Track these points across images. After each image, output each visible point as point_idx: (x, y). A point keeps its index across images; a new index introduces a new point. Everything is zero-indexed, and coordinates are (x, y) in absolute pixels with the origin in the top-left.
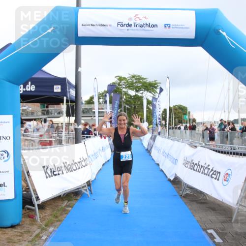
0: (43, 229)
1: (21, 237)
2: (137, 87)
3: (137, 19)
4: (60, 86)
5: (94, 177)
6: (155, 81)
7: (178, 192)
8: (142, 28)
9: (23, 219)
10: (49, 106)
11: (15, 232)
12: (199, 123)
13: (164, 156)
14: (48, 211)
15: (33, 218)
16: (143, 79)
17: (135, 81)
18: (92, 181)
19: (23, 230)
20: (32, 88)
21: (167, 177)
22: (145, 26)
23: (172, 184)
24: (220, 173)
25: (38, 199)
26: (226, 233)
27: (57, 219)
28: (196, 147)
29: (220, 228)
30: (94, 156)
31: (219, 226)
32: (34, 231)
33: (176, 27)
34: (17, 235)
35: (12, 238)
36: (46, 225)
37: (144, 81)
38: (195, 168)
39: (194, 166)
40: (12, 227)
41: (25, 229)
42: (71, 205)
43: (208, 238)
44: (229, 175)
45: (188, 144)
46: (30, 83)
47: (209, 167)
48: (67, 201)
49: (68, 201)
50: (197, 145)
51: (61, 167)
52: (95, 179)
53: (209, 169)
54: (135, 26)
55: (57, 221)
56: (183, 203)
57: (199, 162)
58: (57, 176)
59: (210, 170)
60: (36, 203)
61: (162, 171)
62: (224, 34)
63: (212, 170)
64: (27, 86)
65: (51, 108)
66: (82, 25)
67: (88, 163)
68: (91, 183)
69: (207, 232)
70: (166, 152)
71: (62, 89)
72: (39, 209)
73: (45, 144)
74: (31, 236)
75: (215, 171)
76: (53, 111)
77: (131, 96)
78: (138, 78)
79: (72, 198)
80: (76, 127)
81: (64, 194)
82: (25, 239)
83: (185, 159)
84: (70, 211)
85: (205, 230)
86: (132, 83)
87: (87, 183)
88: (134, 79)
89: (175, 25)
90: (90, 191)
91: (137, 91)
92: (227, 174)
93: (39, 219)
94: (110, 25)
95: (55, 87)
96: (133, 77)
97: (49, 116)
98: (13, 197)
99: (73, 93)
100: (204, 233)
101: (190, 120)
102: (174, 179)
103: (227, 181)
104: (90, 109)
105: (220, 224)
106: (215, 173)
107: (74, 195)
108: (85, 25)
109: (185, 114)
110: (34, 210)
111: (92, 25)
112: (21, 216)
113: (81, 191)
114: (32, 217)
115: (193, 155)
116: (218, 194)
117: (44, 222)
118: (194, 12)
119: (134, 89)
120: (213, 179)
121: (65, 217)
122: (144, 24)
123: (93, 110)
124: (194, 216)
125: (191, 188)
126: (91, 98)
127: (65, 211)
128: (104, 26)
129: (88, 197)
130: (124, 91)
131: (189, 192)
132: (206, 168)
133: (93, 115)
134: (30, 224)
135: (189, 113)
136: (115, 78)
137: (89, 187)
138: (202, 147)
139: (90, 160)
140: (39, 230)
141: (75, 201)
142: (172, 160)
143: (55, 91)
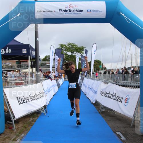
0: (18, 135)
1: (4, 141)
2: (72, 50)
3: (71, 7)
4: (26, 50)
5: (48, 103)
6: (82, 46)
7: (98, 110)
8: (74, 13)
9: (6, 130)
10: (21, 62)
11: (1, 138)
13: (89, 89)
14: (21, 124)
16: (75, 45)
17: (71, 47)
18: (47, 105)
19: (5, 137)
20: (9, 51)
21: (91, 101)
23: (94, 106)
24: (122, 98)
25: (14, 117)
26: (128, 134)
28: (108, 83)
29: (124, 131)
30: (48, 91)
32: (12, 137)
33: (94, 11)
34: (2, 140)
36: (20, 133)
37: (77, 46)
38: (108, 96)
39: (106, 94)
41: (7, 136)
42: (34, 120)
43: (117, 137)
44: (128, 99)
45: (103, 82)
46: (8, 48)
47: (116, 95)
49: (33, 118)
50: (108, 82)
54: (70, 11)
55: (26, 130)
56: (101, 116)
57: (110, 92)
59: (116, 97)
60: (13, 120)
61: (88, 98)
62: (123, 15)
63: (118, 97)
64: (6, 50)
65: (22, 64)
68: (46, 106)
69: (116, 134)
70: (90, 87)
71: (27, 51)
72: (15, 123)
73: (17, 84)
75: (120, 97)
76: (24, 65)
77: (69, 56)
78: (73, 45)
79: (35, 116)
80: (37, 74)
81: (30, 114)
83: (102, 90)
84: (34, 124)
85: (115, 132)
86: (69, 48)
87: (44, 106)
88: (70, 46)
90: (46, 111)
91: (72, 53)
92: (127, 98)
93: (15, 129)
94: (55, 11)
95: (23, 50)
96: (70, 44)
97: (21, 68)
99: (34, 53)
100: (114, 134)
101: (103, 68)
102: (95, 103)
103: (127, 103)
104: (45, 63)
105: (124, 128)
106: (119, 98)
107: (36, 114)
108: (39, 12)
109: (100, 65)
110: (12, 124)
111: (44, 11)
113: (40, 112)
114: (11, 128)
115: (106, 88)
116: (122, 111)
117: (19, 131)
118: (105, 2)
119: (70, 51)
120: (118, 102)
121: (31, 128)
122: (75, 10)
123: (47, 64)
124: (108, 124)
125: (106, 108)
126: (46, 57)
127: (31, 124)
128: (51, 11)
129: (45, 115)
130: (64, 53)
131: (104, 110)
132: (114, 95)
133: (47, 67)
134: (10, 132)
135: (102, 64)
136: (59, 45)
137: (45, 109)
138: (111, 83)
139: (45, 93)
140: (15, 136)
141: (37, 118)
142: (93, 91)
143: (23, 52)
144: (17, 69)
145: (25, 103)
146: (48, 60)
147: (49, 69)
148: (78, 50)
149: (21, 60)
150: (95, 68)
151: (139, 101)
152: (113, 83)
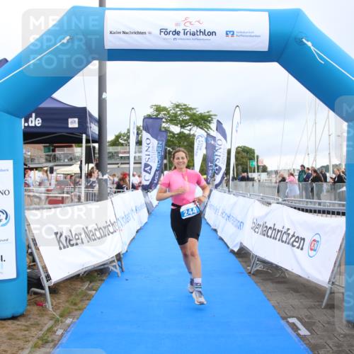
0: (57, 321)
1: (27, 332)
2: (183, 121)
3: (188, 24)
4: (76, 120)
5: (126, 248)
6: (208, 112)
7: (245, 268)
8: (194, 37)
9: (28, 307)
10: (57, 149)
11: (18, 325)
12: (271, 171)
13: (223, 217)
14: (63, 297)
15: (42, 306)
16: (191, 109)
17: (179, 112)
18: (123, 254)
19: (29, 323)
20: (37, 122)
21: (228, 247)
22: (198, 33)
23: (237, 257)
24: (304, 239)
25: (48, 277)
26: (315, 323)
27: (76, 307)
28: (270, 204)
29: (306, 316)
30: (124, 220)
31: (304, 313)
32: (46, 324)
33: (242, 34)
34: (21, 330)
35: (14, 333)
36: (61, 316)
37: (195, 111)
38: (269, 234)
39: (267, 231)
40: (14, 318)
41: (32, 321)
42: (94, 288)
43: (289, 330)
44: (318, 242)
45: (259, 201)
46: (34, 115)
47: (289, 232)
48: (88, 282)
49: (91, 282)
50: (272, 201)
51: (81, 234)
52: (127, 251)
53: (289, 234)
54: (185, 34)
55: (76, 310)
56: (252, 282)
57: (275, 225)
58: (75, 247)
59: (290, 236)
60: (46, 284)
61: (221, 239)
62: (309, 44)
63: (293, 236)
64: (30, 119)
65: (58, 152)
66: (111, 33)
67: (117, 228)
68: (122, 256)
69: (288, 322)
70: (228, 212)
71: (79, 123)
72: (50, 293)
74: (41, 330)
75: (298, 237)
76: (62, 156)
77: (174, 134)
78: (184, 109)
79: (95, 278)
80: (100, 177)
81: (85, 272)
82: (33, 334)
83: (255, 221)
84: (93, 296)
85: (284, 318)
86: (176, 116)
87: (117, 256)
88: (178, 109)
89: (241, 32)
90: (121, 267)
91: (182, 127)
92: (314, 240)
93: (51, 307)
94: (150, 33)
95: (70, 120)
96: (177, 106)
97: (56, 164)
98: (14, 276)
100: (283, 322)
101: (258, 167)
102: (239, 250)
103: (315, 250)
104: (115, 153)
105: (306, 310)
106: (297, 240)
107: (97, 274)
108: (114, 33)
109: (252, 159)
110: (44, 295)
111: (124, 33)
112: (25, 302)
113: (108, 268)
114: (40, 305)
115: (266, 215)
116: (302, 269)
117: (59, 312)
119: (178, 124)
120: (295, 248)
121: (87, 305)
122: (197, 31)
123: (120, 155)
124: (269, 300)
125: (264, 262)
126: (118, 137)
127: (86, 296)
128: (142, 33)
129: (118, 276)
130: (164, 127)
131: (260, 268)
132: (285, 232)
133: (120, 162)
134: (38, 314)
135: (257, 157)
136: (151, 108)
137: (119, 263)
138: (278, 203)
139: (120, 224)
140: (50, 323)
141: (100, 282)
142: (235, 223)
143: (70, 126)
144: (45, 165)
145: (73, 245)
146: (122, 145)
147: (127, 166)
149: (56, 145)
150: (240, 167)
151: (343, 247)
152: (282, 204)
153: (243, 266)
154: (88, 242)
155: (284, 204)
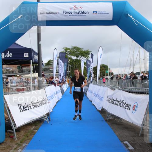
0: (19, 145)
1: (4, 151)
2: (77, 54)
4: (28, 54)
5: (51, 110)
6: (88, 50)
7: (104, 118)
8: (78, 14)
9: (6, 139)
10: (23, 67)
11: (1, 147)
12: (115, 75)
13: (94, 96)
14: (22, 133)
17: (75, 50)
18: (50, 113)
19: (6, 146)
20: (10, 55)
21: (97, 109)
22: (80, 13)
23: (101, 113)
24: (130, 105)
25: (15, 125)
26: (136, 143)
27: (28, 138)
28: (115, 89)
29: (132, 140)
30: (51, 97)
32: (13, 147)
33: (100, 13)
34: (2, 150)
36: (21, 142)
37: (82, 50)
38: (115, 103)
39: (113, 101)
41: (7, 145)
42: (37, 129)
43: (125, 147)
44: (136, 106)
45: (109, 88)
46: (9, 52)
49: (35, 126)
51: (30, 105)
52: (52, 111)
53: (123, 103)
54: (74, 13)
55: (28, 139)
56: (108, 125)
57: (117, 99)
58: (27, 110)
59: (124, 104)
60: (14, 128)
61: (94, 105)
62: (131, 17)
63: (125, 104)
64: (7, 54)
65: (24, 69)
66: (41, 13)
69: (124, 143)
70: (96, 93)
71: (29, 55)
72: (16, 132)
73: (19, 90)
75: (127, 104)
76: (25, 70)
77: (73, 60)
78: (78, 49)
79: (37, 124)
80: (39, 79)
81: (32, 122)
83: (108, 97)
84: (36, 133)
85: (122, 141)
86: (74, 52)
87: (47, 114)
88: (75, 49)
90: (49, 119)
91: (77, 57)
92: (135, 106)
93: (16, 138)
94: (58, 13)
95: (25, 54)
96: (74, 48)
97: (23, 73)
99: (36, 57)
100: (122, 143)
101: (110, 73)
102: (101, 110)
103: (135, 110)
104: (48, 68)
105: (131, 137)
106: (127, 105)
109: (107, 70)
110: (13, 133)
111: (47, 13)
113: (43, 120)
114: (12, 138)
115: (113, 94)
116: (130, 119)
117: (20, 140)
118: (111, 3)
119: (75, 55)
120: (126, 109)
121: (33, 137)
122: (80, 12)
123: (50, 69)
124: (115, 133)
125: (112, 115)
126: (49, 62)
127: (33, 133)
128: (55, 13)
129: (48, 123)
130: (69, 57)
131: (111, 118)
132: (121, 102)
133: (50, 72)
134: (10, 142)
135: (109, 69)
136: (63, 49)
137: (48, 117)
138: (118, 89)
139: (49, 100)
140: (16, 146)
141: (39, 126)
142: (100, 98)
143: (25, 56)
144: (18, 74)
146: (51, 65)
147: (52, 74)
148: (82, 54)
149: (22, 65)
150: (102, 73)
151: (148, 109)
152: (120, 89)
153: (103, 117)
154: (34, 108)
155: (121, 90)
